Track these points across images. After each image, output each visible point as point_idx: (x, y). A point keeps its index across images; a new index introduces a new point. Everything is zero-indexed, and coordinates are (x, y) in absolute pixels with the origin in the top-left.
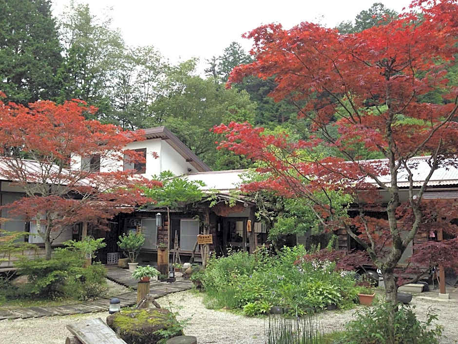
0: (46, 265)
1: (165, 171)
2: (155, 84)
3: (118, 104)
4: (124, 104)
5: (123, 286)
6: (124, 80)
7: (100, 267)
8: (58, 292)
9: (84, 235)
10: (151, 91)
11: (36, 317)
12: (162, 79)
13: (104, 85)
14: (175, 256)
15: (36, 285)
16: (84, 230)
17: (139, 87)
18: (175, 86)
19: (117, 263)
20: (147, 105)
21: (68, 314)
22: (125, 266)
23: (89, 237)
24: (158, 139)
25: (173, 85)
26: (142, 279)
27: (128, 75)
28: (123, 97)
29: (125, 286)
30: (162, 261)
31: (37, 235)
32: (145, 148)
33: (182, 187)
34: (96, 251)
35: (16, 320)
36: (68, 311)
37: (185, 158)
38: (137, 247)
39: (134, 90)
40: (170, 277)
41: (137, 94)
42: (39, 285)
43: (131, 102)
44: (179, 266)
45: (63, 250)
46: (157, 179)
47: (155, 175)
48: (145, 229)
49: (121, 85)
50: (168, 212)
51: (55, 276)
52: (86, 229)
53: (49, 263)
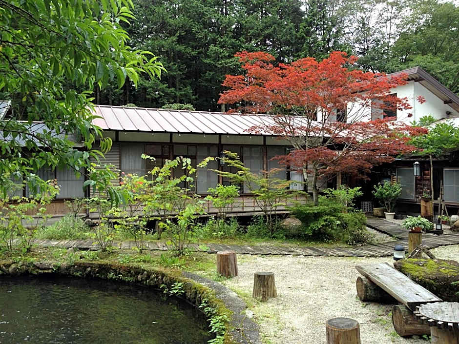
0: (317, 210)
1: (426, 117)
2: (398, 21)
3: (357, 50)
4: (364, 49)
5: (386, 235)
6: (364, 24)
7: (361, 215)
8: (328, 235)
9: (339, 184)
10: (394, 30)
11: (315, 256)
12: (406, 14)
13: (343, 33)
14: (441, 207)
15: (310, 228)
16: (339, 178)
17: (379, 28)
18: (422, 19)
19: (371, 211)
20: (390, 47)
21: (343, 256)
22: (380, 215)
23: (343, 186)
24: (411, 81)
25: (420, 18)
26: (413, 228)
27: (367, 16)
28: (363, 42)
29: (388, 234)
30: (426, 211)
31: (296, 182)
32: (395, 93)
33: (448, 132)
34: (354, 199)
35: (299, 256)
36: (341, 253)
37: (443, 100)
38: (394, 197)
39: (375, 32)
40: (437, 229)
41: (377, 36)
42: (311, 227)
43: (371, 46)
44: (446, 218)
45: (323, 197)
46: (416, 125)
47: (414, 122)
48: (400, 179)
49: (360, 29)
50: (431, 160)
51: (325, 221)
52: (340, 178)
53: (319, 209)
